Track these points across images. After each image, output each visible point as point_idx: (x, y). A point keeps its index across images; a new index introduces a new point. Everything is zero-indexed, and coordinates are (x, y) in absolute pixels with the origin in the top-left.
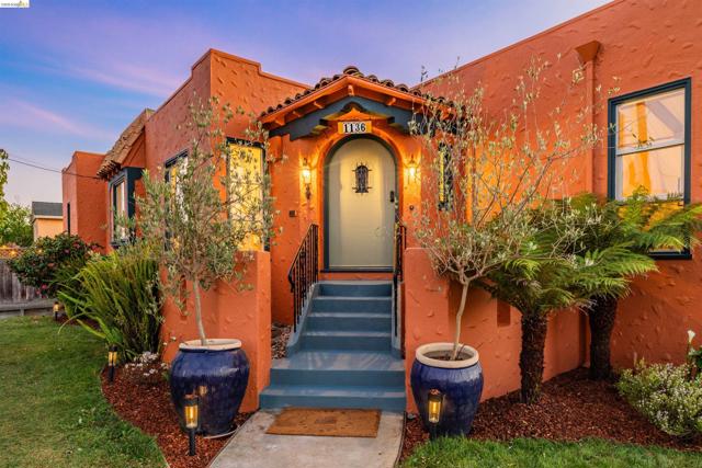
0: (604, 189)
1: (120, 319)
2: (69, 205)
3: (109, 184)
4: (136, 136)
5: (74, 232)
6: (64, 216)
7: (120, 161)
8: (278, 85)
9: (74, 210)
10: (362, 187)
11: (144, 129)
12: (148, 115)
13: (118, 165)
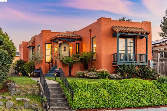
0: (91, 51)
1: (30, 70)
2: (21, 53)
3: (29, 49)
4: (33, 40)
5: (22, 59)
6: (20, 56)
7: (31, 45)
8: (54, 33)
9: (22, 54)
10: (65, 50)
11: (35, 39)
12: (36, 36)
13: (30, 46)
